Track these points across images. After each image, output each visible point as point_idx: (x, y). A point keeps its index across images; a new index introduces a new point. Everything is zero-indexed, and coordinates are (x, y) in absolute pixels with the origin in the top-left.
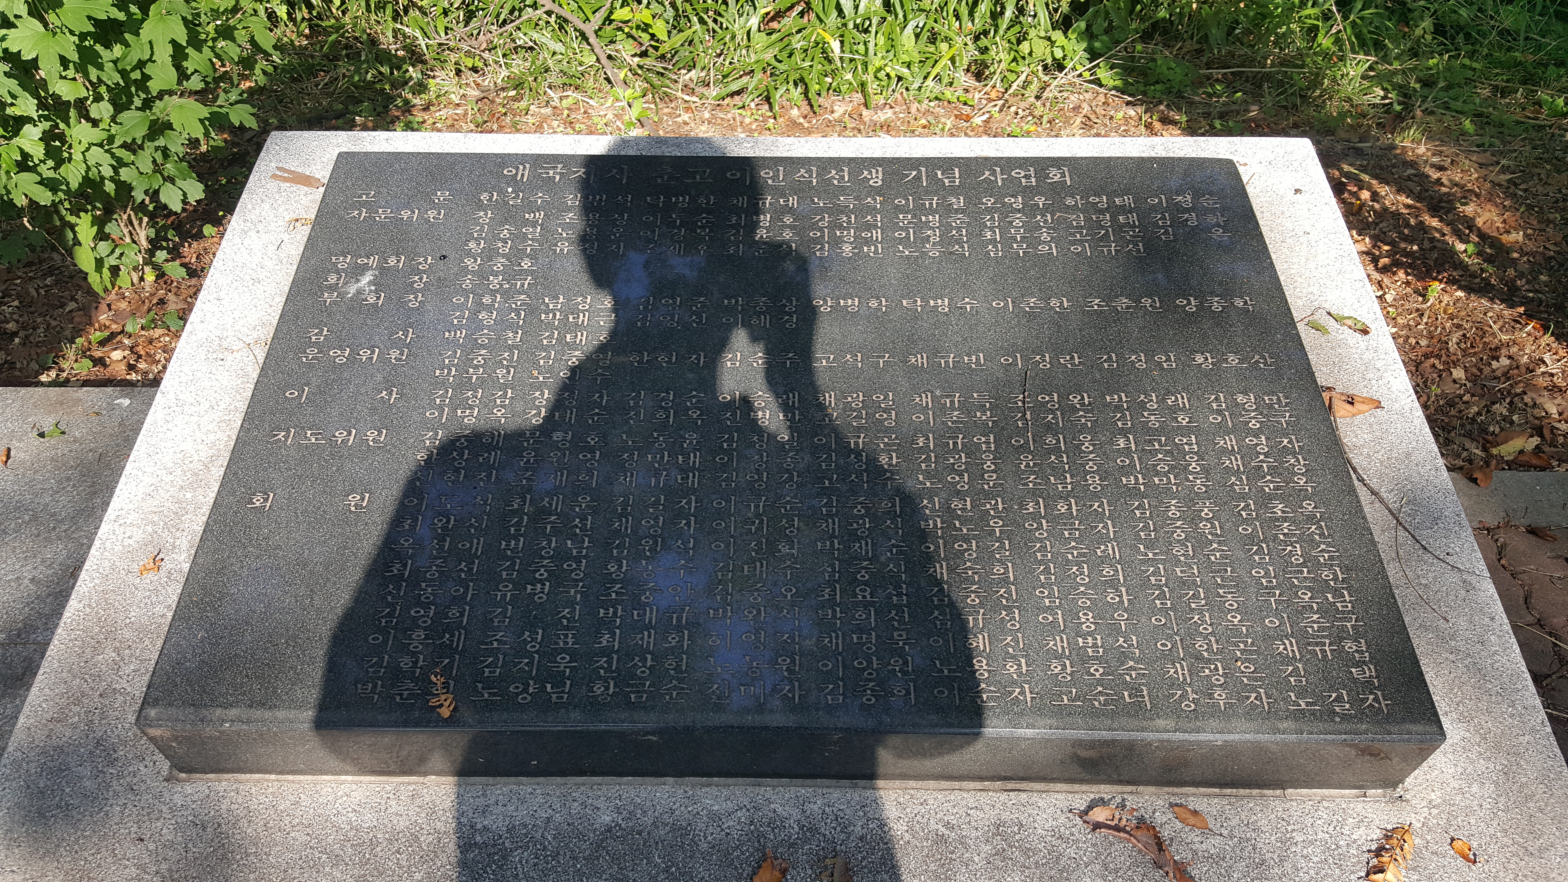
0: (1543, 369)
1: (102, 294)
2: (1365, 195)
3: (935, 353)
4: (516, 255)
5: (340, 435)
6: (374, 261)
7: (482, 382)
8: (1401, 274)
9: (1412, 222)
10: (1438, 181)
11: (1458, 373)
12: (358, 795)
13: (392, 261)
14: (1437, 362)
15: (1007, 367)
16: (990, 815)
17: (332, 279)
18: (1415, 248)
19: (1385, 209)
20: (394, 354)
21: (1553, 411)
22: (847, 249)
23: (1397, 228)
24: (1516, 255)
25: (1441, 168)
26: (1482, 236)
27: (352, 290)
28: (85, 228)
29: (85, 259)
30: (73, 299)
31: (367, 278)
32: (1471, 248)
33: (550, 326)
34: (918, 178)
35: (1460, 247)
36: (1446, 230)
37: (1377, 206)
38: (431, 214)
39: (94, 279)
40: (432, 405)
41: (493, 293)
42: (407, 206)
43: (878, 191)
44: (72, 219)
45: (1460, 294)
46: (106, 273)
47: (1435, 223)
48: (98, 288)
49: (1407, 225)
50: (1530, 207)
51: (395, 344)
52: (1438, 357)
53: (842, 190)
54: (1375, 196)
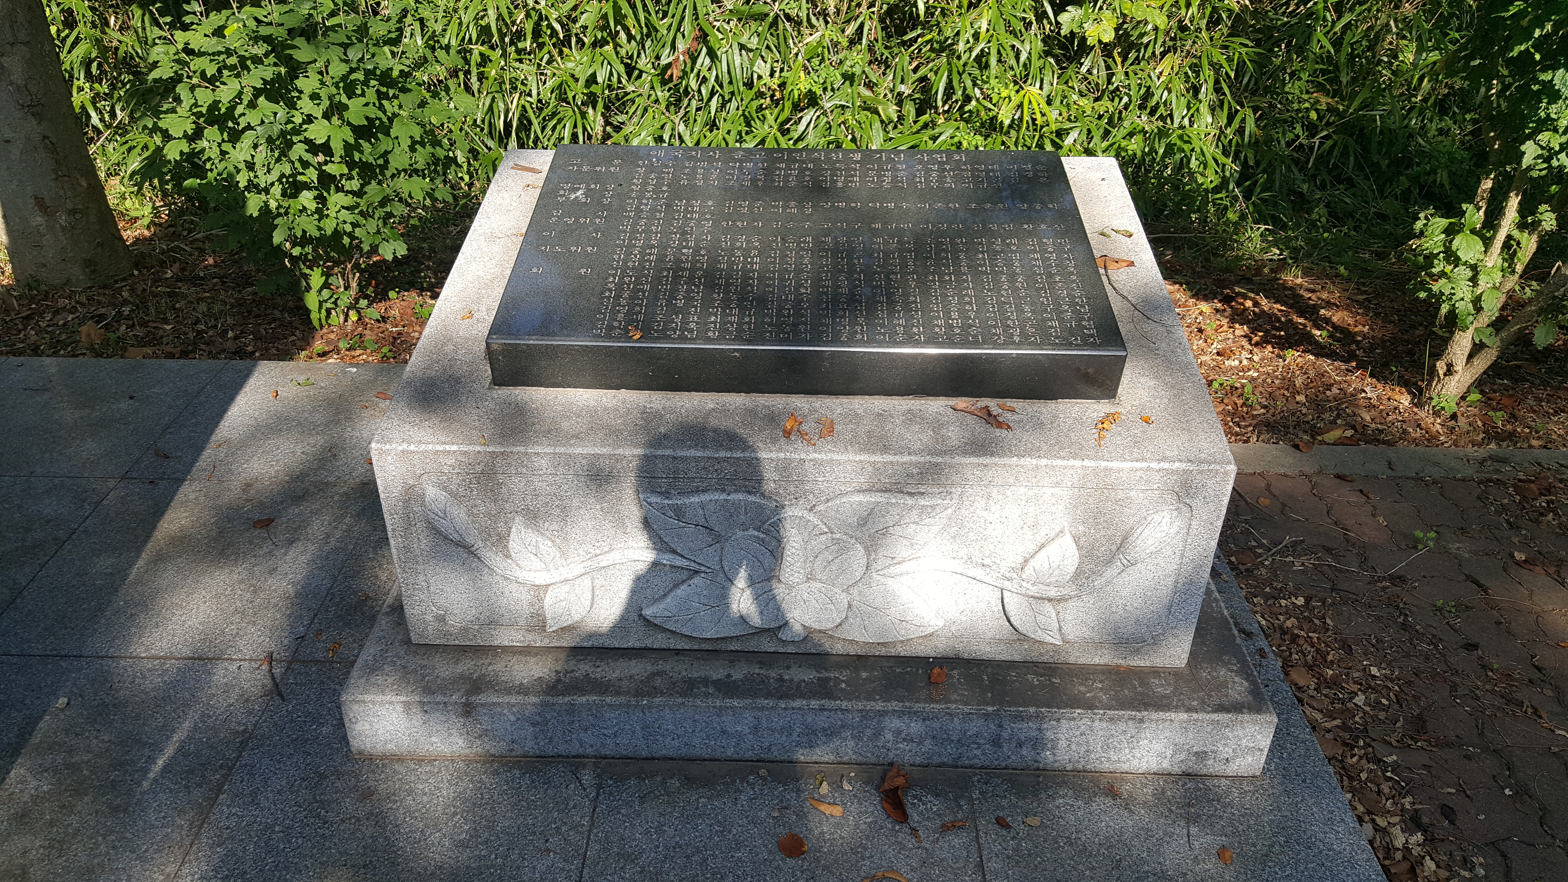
0: (1363, 395)
1: (318, 328)
2: (1249, 304)
3: (885, 223)
4: (659, 185)
5: (573, 249)
6: (583, 186)
7: (644, 231)
8: (1270, 348)
9: (1283, 319)
10: (1310, 298)
11: (1301, 398)
12: (586, 396)
13: (593, 186)
14: (1286, 392)
15: (923, 229)
16: (906, 407)
17: (562, 192)
18: (1282, 333)
19: (1263, 312)
20: (597, 221)
21: (1368, 418)
22: (840, 184)
23: (1270, 322)
24: (1359, 338)
25: (1313, 291)
26: (1334, 326)
27: (573, 196)
28: (316, 278)
29: (312, 300)
30: (293, 334)
31: (581, 192)
32: (1325, 333)
33: (679, 211)
34: (881, 157)
35: (1318, 333)
36: (1309, 325)
37: (1257, 310)
38: (612, 169)
39: (314, 316)
40: (619, 239)
41: (648, 199)
42: (599, 165)
43: (858, 162)
44: (308, 271)
45: (1312, 357)
46: (323, 312)
47: (1301, 320)
48: (316, 323)
49: (1279, 320)
50: (1377, 315)
51: (598, 217)
52: (1288, 389)
53: (838, 161)
54: (1256, 304)
